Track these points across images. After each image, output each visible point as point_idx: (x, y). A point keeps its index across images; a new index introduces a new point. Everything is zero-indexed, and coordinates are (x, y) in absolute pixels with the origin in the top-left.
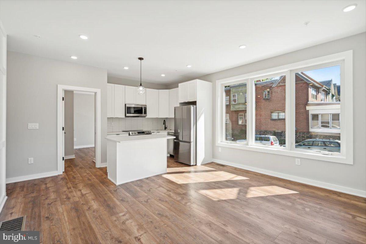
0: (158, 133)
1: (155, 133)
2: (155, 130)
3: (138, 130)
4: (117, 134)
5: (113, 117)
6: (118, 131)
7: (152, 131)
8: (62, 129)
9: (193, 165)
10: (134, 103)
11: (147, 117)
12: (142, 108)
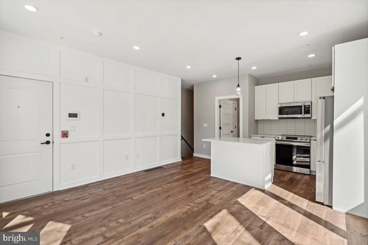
4: (262, 137)
8: (219, 128)
9: (323, 203)
10: (292, 101)
11: (313, 118)
12: (302, 106)
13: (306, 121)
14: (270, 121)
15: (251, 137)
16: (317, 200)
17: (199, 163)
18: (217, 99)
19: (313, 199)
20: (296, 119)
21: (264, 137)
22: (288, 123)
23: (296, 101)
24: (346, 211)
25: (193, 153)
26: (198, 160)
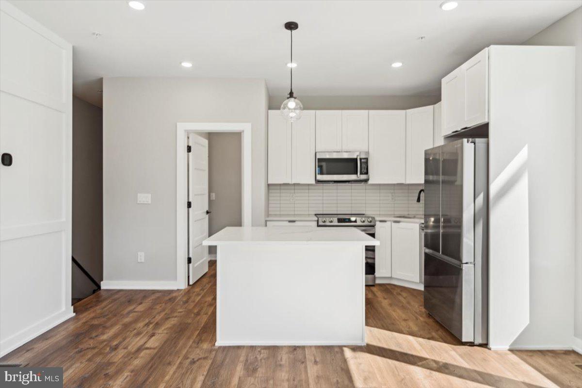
0: (397, 224)
1: (388, 224)
2: (390, 215)
3: (339, 213)
4: (290, 221)
5: (288, 183)
6: (307, 213)
7: (377, 218)
8: (186, 205)
9: (473, 343)
10: (338, 148)
11: (370, 182)
12: (356, 159)
13: (353, 187)
14: (307, 187)
15: (268, 223)
16: (464, 340)
17: (140, 308)
18: (182, 127)
19: (455, 339)
20: (339, 184)
21: (294, 221)
22: (325, 191)
23: (345, 148)
24: (508, 347)
25: (102, 280)
26: (130, 302)
